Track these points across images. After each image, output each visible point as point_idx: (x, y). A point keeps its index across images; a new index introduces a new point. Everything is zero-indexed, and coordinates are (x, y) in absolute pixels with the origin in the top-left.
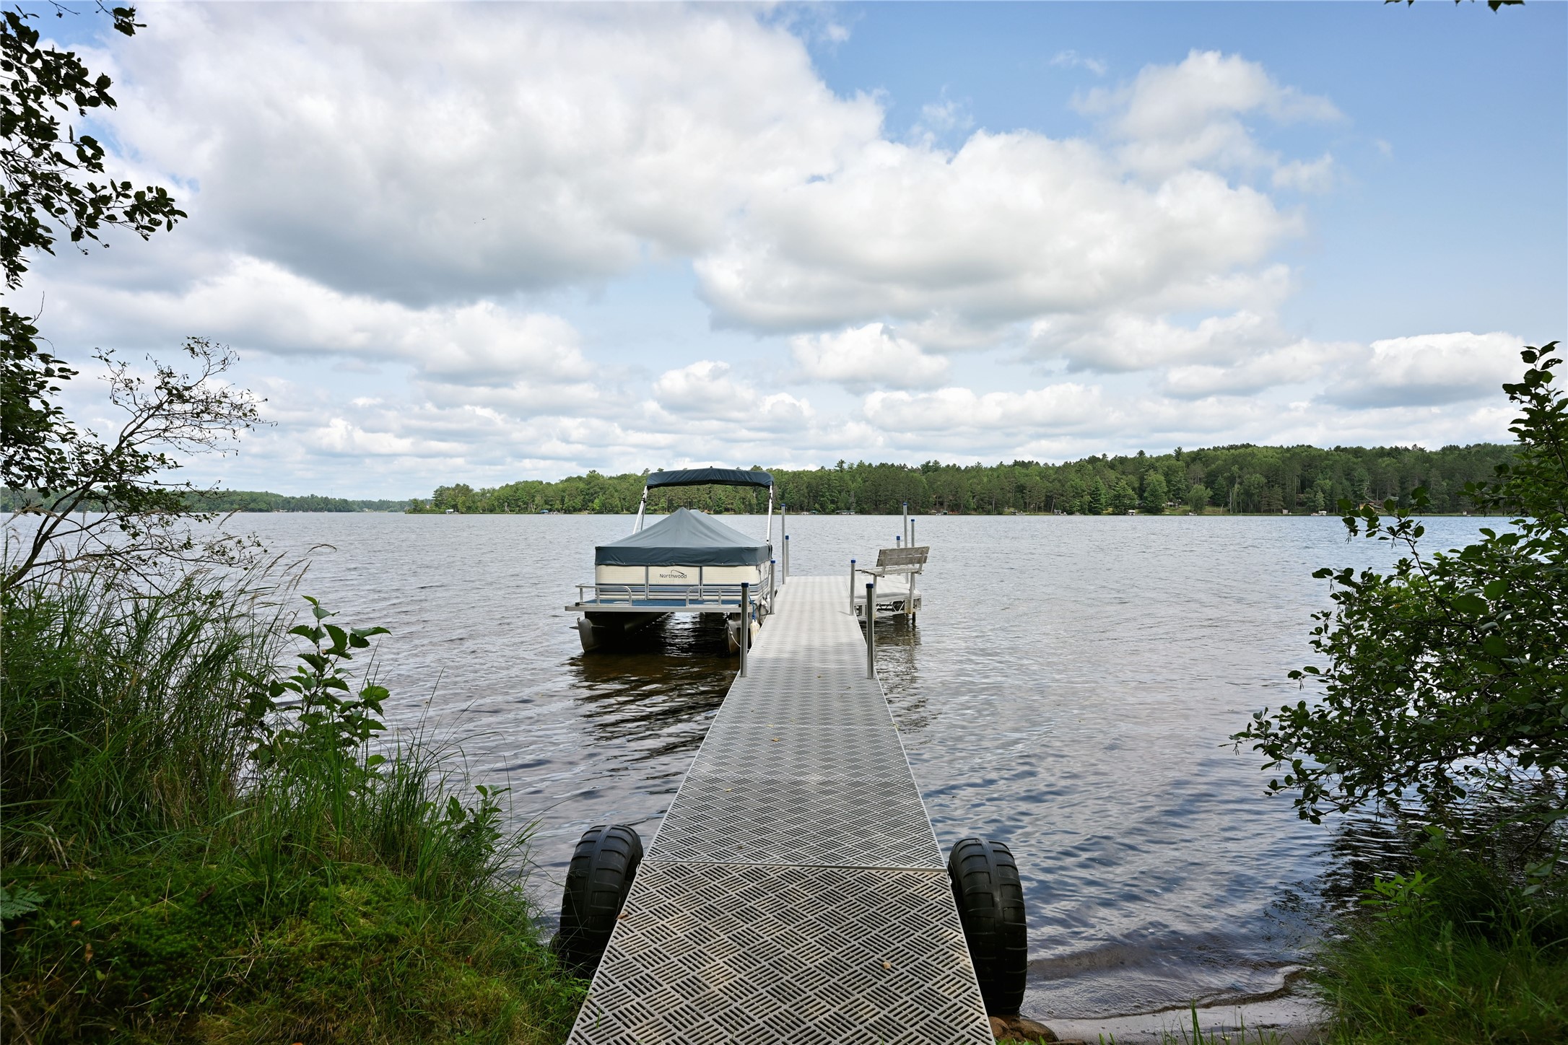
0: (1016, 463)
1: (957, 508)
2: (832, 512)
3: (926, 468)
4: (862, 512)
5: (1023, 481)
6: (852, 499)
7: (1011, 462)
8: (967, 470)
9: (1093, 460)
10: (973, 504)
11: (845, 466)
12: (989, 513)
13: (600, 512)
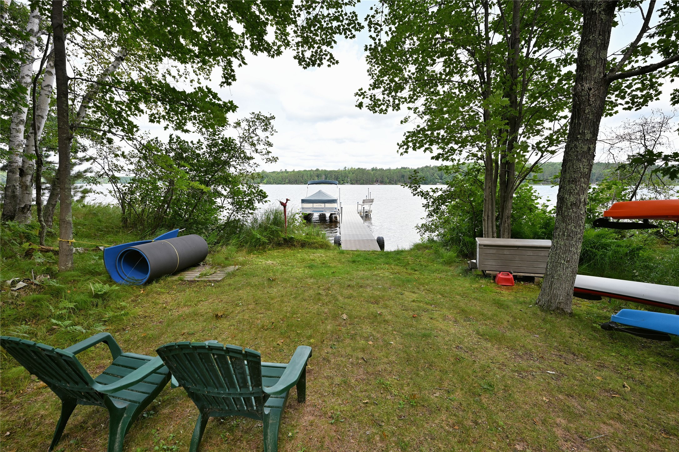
0: (402, 168)
1: (382, 182)
2: (343, 184)
3: (373, 169)
4: (352, 184)
5: (404, 173)
6: (349, 180)
7: (400, 167)
8: (386, 170)
9: (427, 167)
10: (388, 181)
11: (347, 169)
12: (393, 184)
13: (266, 184)
